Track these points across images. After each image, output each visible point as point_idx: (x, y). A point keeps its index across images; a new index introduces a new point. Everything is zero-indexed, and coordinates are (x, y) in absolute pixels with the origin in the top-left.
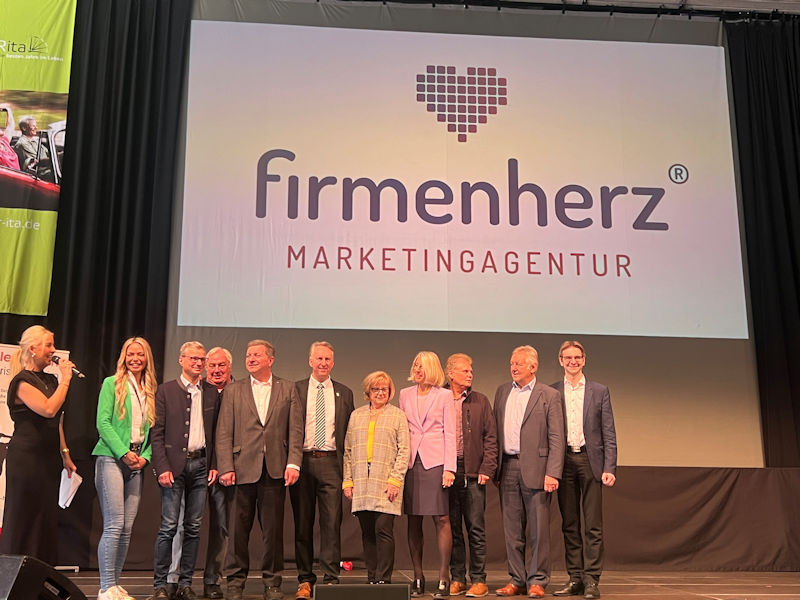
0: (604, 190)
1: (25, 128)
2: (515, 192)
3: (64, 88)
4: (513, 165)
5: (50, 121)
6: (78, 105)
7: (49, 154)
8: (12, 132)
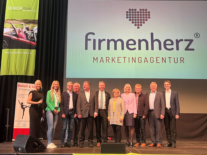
0: (177, 40)
1: (28, 29)
2: (153, 41)
3: (37, 18)
4: (152, 34)
5: (34, 27)
6: (40, 22)
7: (34, 35)
8: (24, 30)
